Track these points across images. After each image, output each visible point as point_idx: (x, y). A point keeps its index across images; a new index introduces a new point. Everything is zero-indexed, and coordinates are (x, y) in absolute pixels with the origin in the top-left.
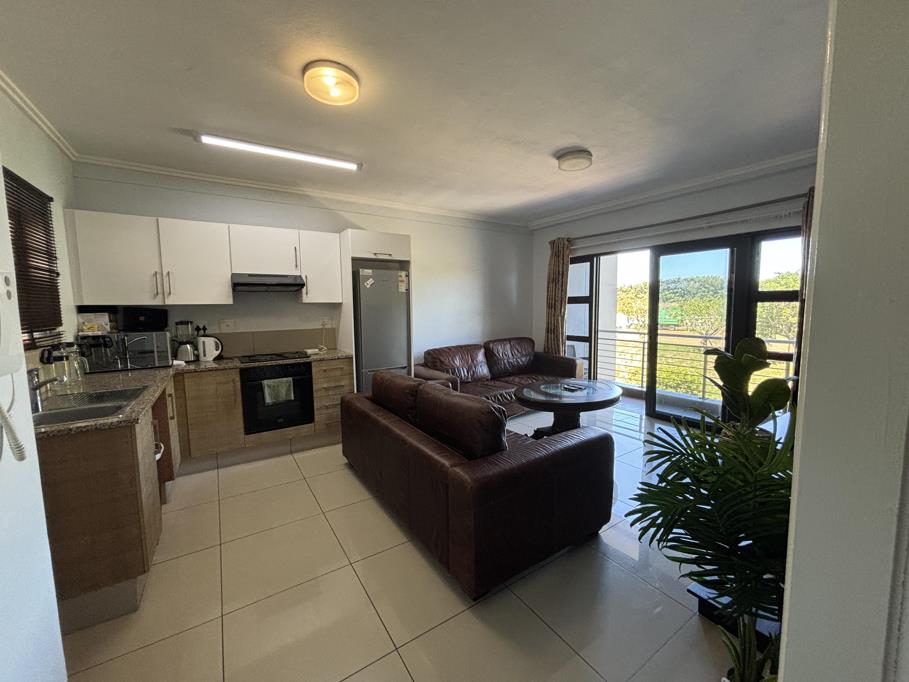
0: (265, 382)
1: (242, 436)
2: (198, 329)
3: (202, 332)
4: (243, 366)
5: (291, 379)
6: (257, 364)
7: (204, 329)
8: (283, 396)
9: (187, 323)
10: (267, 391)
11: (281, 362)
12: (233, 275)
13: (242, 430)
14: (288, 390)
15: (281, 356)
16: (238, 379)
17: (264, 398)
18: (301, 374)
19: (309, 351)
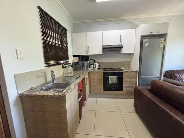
0: (110, 77)
1: (103, 91)
2: (95, 61)
3: (95, 62)
4: (104, 71)
5: (117, 77)
6: (108, 71)
7: (96, 61)
8: (114, 82)
9: (92, 59)
10: (110, 80)
11: (114, 71)
12: (103, 46)
13: (103, 89)
14: (116, 80)
15: (114, 69)
16: (103, 75)
17: (109, 82)
18: (120, 75)
19: (122, 68)
